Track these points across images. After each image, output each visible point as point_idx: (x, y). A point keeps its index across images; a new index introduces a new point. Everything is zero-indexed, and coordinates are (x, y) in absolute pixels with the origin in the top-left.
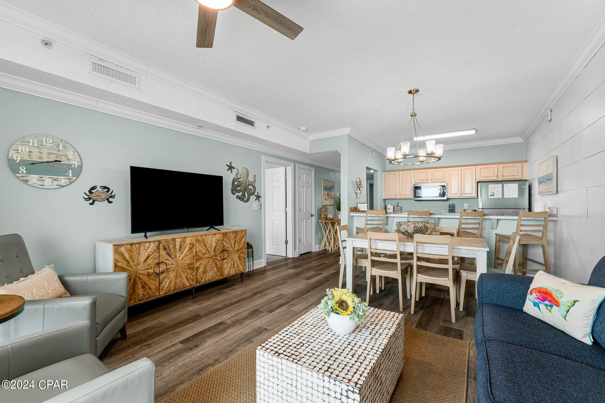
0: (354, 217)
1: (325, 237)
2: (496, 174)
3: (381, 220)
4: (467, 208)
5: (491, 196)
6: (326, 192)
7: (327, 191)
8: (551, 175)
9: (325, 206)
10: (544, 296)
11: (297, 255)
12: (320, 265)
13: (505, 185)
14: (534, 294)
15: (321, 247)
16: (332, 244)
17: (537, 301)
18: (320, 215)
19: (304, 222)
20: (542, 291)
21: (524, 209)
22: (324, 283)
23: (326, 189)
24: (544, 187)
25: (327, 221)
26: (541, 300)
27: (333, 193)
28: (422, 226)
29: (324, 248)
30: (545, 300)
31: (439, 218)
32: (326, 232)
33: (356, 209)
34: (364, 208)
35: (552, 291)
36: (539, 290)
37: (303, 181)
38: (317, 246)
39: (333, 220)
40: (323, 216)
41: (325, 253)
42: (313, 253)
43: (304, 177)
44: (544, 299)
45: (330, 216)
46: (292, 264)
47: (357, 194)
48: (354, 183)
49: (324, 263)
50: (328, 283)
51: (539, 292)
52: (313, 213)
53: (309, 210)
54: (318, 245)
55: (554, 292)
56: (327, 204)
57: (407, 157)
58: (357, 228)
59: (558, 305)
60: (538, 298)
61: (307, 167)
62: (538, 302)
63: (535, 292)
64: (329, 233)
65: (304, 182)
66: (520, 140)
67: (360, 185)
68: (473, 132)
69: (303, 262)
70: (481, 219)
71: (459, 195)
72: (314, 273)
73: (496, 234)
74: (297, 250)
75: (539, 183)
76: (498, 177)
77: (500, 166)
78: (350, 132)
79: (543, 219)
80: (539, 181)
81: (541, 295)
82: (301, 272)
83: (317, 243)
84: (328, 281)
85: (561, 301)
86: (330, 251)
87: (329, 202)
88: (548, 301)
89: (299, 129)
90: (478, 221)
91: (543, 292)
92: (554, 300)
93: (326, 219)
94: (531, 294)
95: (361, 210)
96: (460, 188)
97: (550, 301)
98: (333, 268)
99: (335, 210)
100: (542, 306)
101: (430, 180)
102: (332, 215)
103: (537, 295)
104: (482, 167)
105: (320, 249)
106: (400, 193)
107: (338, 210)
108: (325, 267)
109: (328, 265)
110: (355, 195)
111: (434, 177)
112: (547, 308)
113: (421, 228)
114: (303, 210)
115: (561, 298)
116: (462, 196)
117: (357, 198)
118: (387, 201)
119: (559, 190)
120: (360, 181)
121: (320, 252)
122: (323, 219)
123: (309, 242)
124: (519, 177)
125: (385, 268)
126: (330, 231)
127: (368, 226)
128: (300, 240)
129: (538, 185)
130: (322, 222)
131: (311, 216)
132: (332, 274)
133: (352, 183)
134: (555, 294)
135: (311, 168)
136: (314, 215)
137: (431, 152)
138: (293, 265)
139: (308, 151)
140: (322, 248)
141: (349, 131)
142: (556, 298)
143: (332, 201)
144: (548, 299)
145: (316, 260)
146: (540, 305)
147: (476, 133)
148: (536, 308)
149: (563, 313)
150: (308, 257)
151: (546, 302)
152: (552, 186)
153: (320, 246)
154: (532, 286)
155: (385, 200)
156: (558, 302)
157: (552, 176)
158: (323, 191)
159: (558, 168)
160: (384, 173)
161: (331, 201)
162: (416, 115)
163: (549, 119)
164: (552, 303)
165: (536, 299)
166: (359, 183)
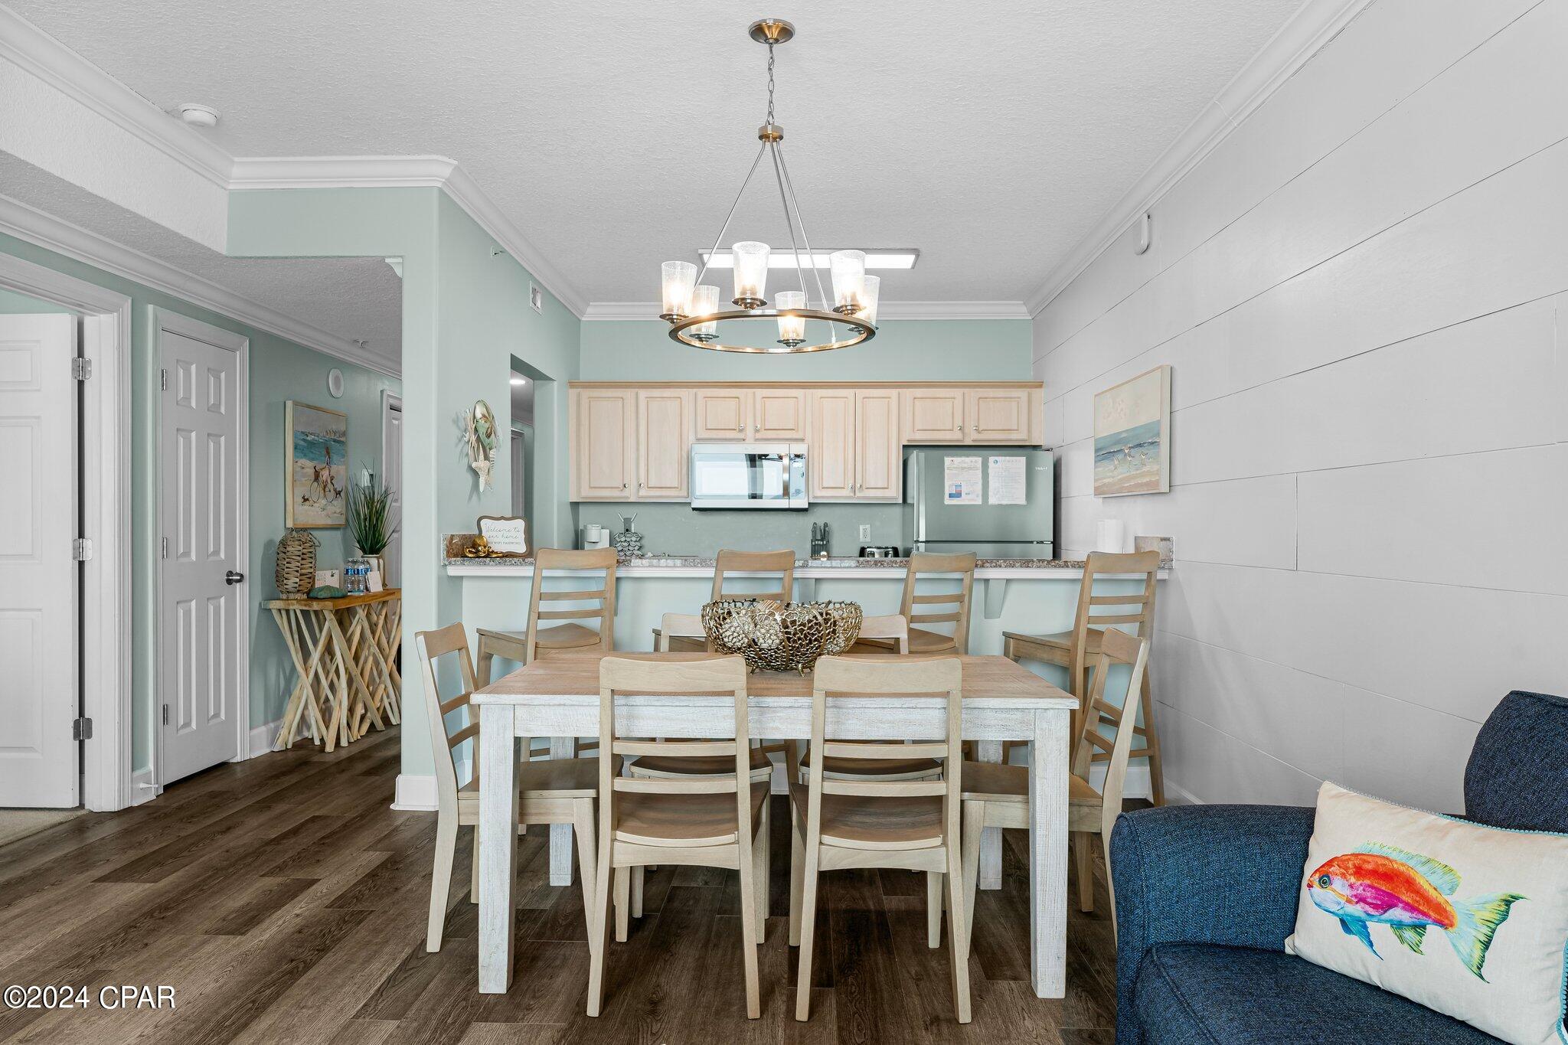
0: (465, 583)
1: (305, 681)
2: (958, 422)
3: (591, 595)
4: (868, 539)
5: (951, 496)
6: (308, 465)
7: (312, 460)
8: (1153, 428)
9: (305, 530)
10: (1384, 887)
11: (147, 792)
12: (295, 832)
13: (991, 459)
14: (1338, 883)
15: (284, 732)
16: (340, 714)
17: (1357, 910)
18: (279, 577)
19: (187, 614)
20: (1369, 867)
21: (1042, 542)
22: (339, 940)
23: (306, 447)
24: (1116, 472)
25: (316, 606)
26: (1376, 907)
27: (339, 469)
28: (815, 617)
29: (295, 735)
30: (1391, 906)
31: (817, 580)
32: (306, 655)
33: (475, 545)
34: (511, 540)
35: (1411, 863)
36: (1355, 866)
37: (188, 398)
38: (262, 731)
39: (344, 597)
40: (292, 581)
41: (303, 763)
42: (238, 768)
43: (189, 381)
44: (1386, 903)
45: (328, 578)
46: (124, 851)
47: (475, 473)
48: (462, 424)
49: (314, 819)
50: (362, 932)
51: (1359, 872)
52: (241, 566)
53: (217, 552)
54: (266, 723)
55: (1421, 869)
56: (310, 522)
57: (753, 312)
58: (482, 633)
59: (1444, 920)
60: (1361, 900)
61: (208, 330)
62: (1363, 916)
63: (1343, 876)
64: (322, 660)
65: (194, 404)
66: (1019, 311)
67: (488, 436)
68: (905, 261)
69: (191, 829)
70: (967, 581)
71: (847, 492)
72: (271, 882)
73: (1007, 636)
74: (151, 766)
75: (1095, 457)
76: (963, 433)
77: (973, 394)
78: (448, 182)
79: (1144, 576)
80: (1097, 450)
81: (1369, 886)
82: (186, 892)
83: (260, 715)
84: (359, 918)
85: (1456, 902)
86: (330, 747)
87: (322, 512)
88: (1404, 908)
89: (174, 114)
90: (951, 590)
91: (1374, 873)
92: (1427, 900)
93: (311, 595)
94: (1325, 880)
95: (496, 548)
96: (851, 466)
97: (1410, 908)
98: (367, 837)
99: (348, 552)
100: (1379, 929)
101: (750, 431)
102: (336, 576)
103: (1351, 886)
104: (919, 392)
105: (273, 741)
106: (638, 478)
107: (363, 549)
108: (322, 842)
109: (340, 823)
110: (469, 478)
111: (764, 420)
112: (1400, 938)
113: (810, 628)
114: (187, 554)
115: (1452, 890)
116: (858, 494)
117: (475, 497)
118: (581, 508)
119: (1177, 481)
120: (488, 417)
121: (279, 757)
122: (292, 596)
123: (217, 715)
124: (1018, 437)
125: (673, 822)
126: (329, 650)
127: (543, 624)
128: (165, 709)
129: (1095, 462)
130: (288, 611)
131: (229, 582)
132: (373, 875)
133: (456, 422)
134: (1425, 879)
135: (231, 338)
136: (246, 574)
137: (849, 303)
138: (132, 855)
139: (221, 244)
140: (287, 736)
141: (447, 172)
142: (1432, 893)
143: (338, 505)
144: (1403, 902)
145: (265, 805)
146: (1371, 925)
147: (913, 267)
148: (1355, 940)
149: (1468, 951)
150: (213, 795)
151: (1397, 913)
152: (1156, 467)
153: (276, 730)
154: (1320, 850)
155: (575, 505)
156: (1445, 911)
157: (1158, 435)
158: (295, 456)
159: (1173, 406)
160: (573, 392)
161: (330, 509)
162: (781, 138)
163: (1144, 242)
164: (1421, 916)
165: (1349, 901)
166: (487, 425)
